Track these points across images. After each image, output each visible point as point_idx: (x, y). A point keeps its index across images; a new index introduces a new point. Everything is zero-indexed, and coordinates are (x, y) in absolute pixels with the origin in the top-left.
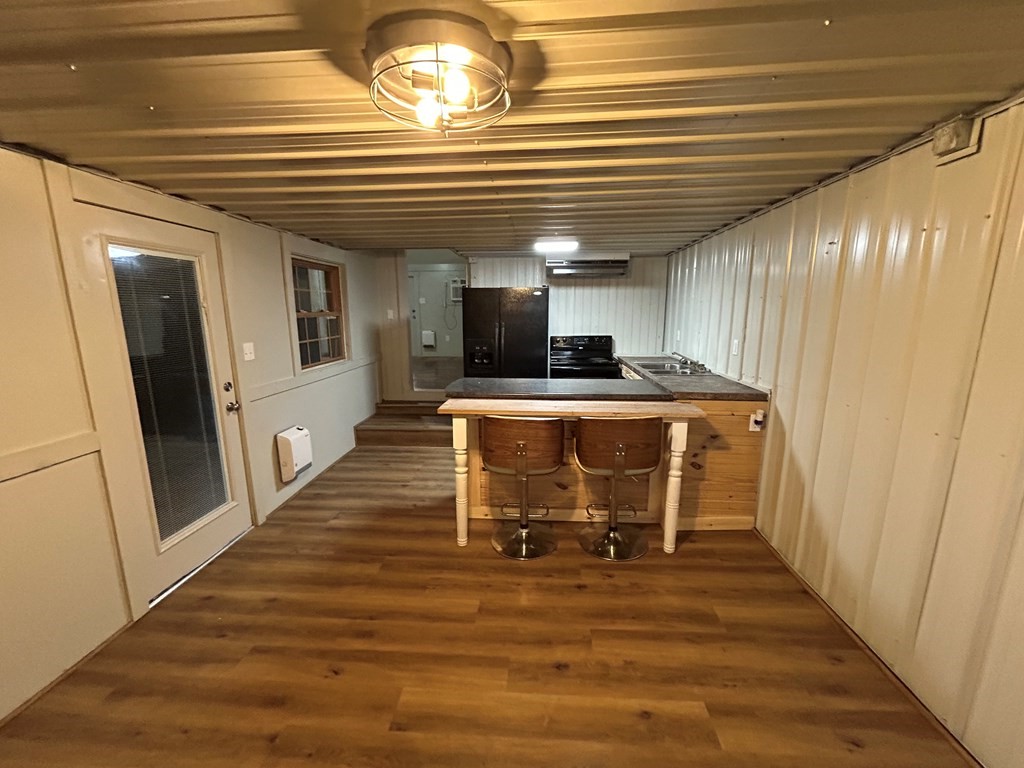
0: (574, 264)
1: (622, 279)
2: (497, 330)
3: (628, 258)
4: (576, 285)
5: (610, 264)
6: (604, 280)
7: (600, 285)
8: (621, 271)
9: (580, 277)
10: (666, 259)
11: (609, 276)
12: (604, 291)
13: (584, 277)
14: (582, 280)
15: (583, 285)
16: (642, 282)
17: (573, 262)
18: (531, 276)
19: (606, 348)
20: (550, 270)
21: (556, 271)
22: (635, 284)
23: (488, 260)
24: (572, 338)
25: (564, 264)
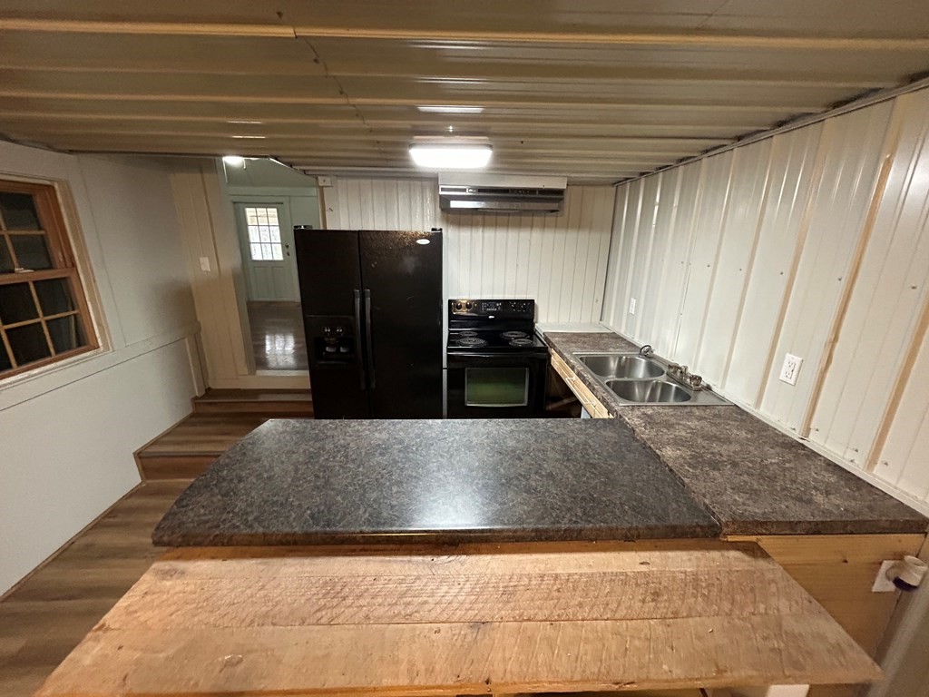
0: (482, 193)
1: (550, 218)
2: (358, 301)
3: (563, 186)
4: (484, 225)
5: (537, 195)
6: (526, 219)
7: (519, 226)
8: (554, 206)
9: (489, 214)
10: (614, 189)
11: (533, 213)
12: (524, 234)
13: (497, 214)
14: (493, 217)
15: (496, 225)
16: (580, 223)
17: (481, 190)
18: (419, 210)
19: (527, 316)
20: (444, 201)
21: (454, 204)
22: (567, 226)
23: (351, 181)
24: (480, 302)
25: (467, 193)
